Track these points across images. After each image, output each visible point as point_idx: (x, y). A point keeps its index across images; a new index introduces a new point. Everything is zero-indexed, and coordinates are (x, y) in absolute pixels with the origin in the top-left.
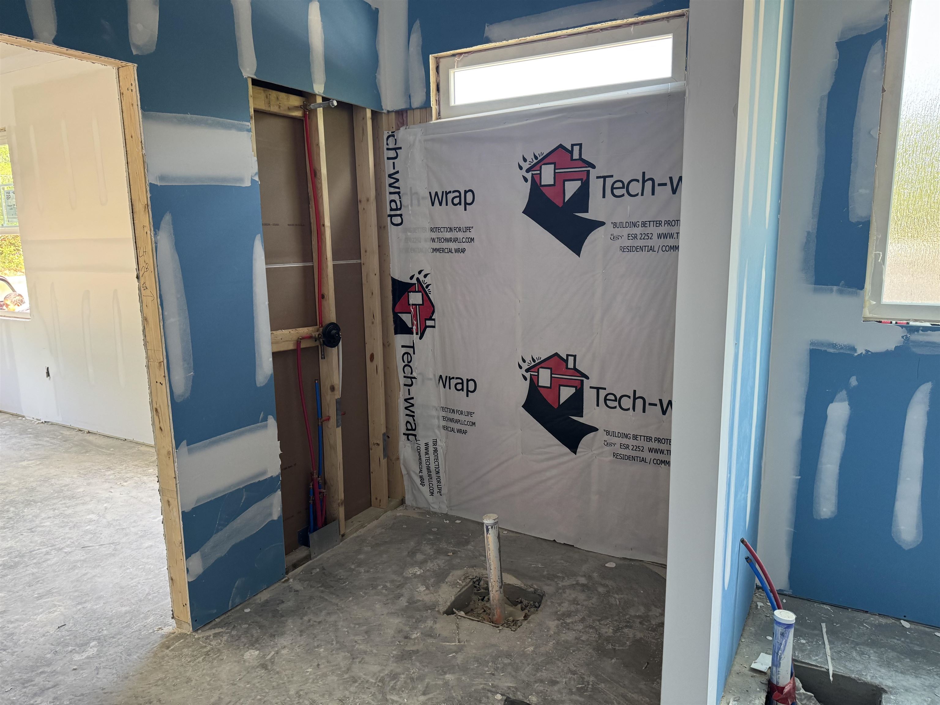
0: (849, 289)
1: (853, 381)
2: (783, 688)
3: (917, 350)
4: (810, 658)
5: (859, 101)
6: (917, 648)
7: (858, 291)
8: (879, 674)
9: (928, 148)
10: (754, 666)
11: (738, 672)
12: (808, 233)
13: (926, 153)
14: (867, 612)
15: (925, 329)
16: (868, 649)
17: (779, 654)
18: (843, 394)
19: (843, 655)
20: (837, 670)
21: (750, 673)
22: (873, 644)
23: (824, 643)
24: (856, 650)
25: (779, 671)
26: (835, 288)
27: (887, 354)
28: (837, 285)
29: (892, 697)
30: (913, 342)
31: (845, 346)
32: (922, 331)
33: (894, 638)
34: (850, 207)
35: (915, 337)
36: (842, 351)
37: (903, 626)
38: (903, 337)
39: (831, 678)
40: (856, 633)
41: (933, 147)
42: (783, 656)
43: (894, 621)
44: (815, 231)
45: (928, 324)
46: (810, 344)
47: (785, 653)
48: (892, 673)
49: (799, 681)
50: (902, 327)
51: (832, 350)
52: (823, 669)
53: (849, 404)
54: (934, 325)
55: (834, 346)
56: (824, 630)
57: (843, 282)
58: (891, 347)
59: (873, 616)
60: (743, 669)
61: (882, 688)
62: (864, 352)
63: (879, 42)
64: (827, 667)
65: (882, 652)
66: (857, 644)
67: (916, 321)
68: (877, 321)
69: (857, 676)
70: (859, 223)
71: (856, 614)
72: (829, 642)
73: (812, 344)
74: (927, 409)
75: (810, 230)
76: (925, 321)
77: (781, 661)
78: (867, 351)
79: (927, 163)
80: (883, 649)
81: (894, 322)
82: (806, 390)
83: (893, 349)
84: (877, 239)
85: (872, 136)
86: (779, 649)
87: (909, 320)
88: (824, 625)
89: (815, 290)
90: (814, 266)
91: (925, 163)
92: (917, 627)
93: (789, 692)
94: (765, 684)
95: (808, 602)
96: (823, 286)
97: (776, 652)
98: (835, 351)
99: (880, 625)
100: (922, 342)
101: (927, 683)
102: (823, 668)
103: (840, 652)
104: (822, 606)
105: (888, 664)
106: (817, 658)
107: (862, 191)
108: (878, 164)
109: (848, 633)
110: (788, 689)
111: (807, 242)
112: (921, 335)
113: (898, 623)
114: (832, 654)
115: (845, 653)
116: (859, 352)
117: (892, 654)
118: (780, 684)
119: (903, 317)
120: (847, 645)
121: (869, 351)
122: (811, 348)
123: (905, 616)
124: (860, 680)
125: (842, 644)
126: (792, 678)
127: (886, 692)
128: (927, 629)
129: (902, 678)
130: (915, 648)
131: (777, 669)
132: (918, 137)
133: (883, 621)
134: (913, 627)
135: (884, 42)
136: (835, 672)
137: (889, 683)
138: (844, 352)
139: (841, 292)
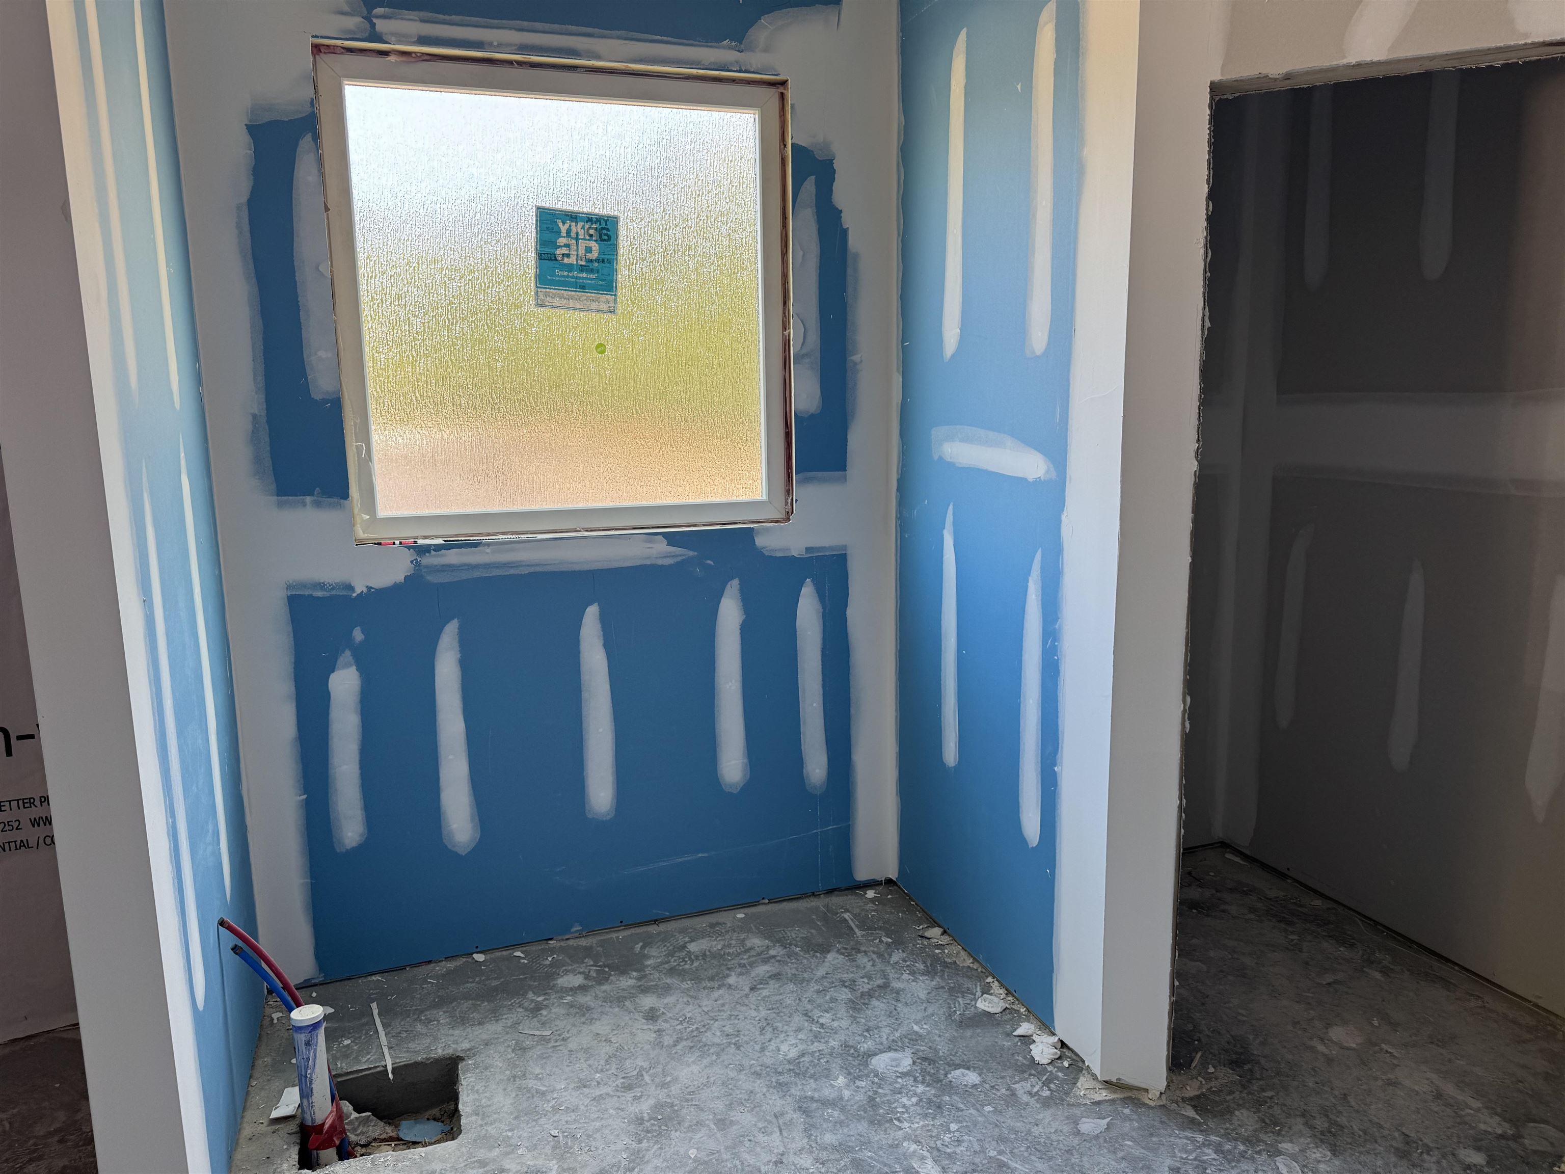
0: (329, 499)
1: (358, 635)
2: (323, 1124)
3: (433, 579)
4: (359, 1062)
5: (295, 220)
6: (495, 983)
7: (342, 501)
8: (452, 1038)
9: (399, 297)
10: (275, 1114)
11: (249, 1137)
12: (254, 416)
13: (399, 305)
14: (430, 962)
15: (438, 548)
16: (435, 1012)
17: (308, 1076)
18: (347, 656)
19: (404, 1035)
20: (398, 1061)
21: (269, 1128)
22: (441, 1002)
23: (377, 1031)
24: (421, 1020)
25: (312, 1103)
26: (308, 499)
27: (396, 587)
28: (312, 494)
29: (470, 1062)
30: (426, 567)
31: (337, 584)
32: (435, 550)
33: (468, 982)
34: (309, 377)
35: (427, 560)
36: (334, 593)
37: (477, 961)
38: (412, 562)
39: (391, 1076)
40: (419, 996)
41: (406, 297)
42: (314, 1077)
43: (464, 960)
44: (264, 413)
45: (440, 541)
46: (287, 589)
47: (317, 1070)
48: (468, 1030)
49: (347, 1103)
50: (409, 548)
51: (320, 594)
52: (378, 1069)
53: (357, 670)
54: (447, 541)
55: (321, 586)
56: (376, 1012)
57: (317, 489)
58: (400, 578)
59: (440, 964)
60: (259, 1128)
61: (458, 1056)
62: (365, 590)
63: (308, 138)
64: (383, 1063)
65: (453, 1007)
66: (422, 1012)
67: (425, 537)
68: (375, 544)
69: (424, 1056)
70: (325, 401)
71: (416, 971)
72: (385, 1025)
73: (289, 587)
74: (459, 656)
75: (256, 412)
76: (437, 537)
77: (313, 1086)
78: (369, 588)
79: (402, 318)
80: (454, 1004)
81: (397, 542)
82: (293, 660)
83: (403, 581)
84: (355, 424)
85: (322, 275)
86: (307, 1068)
87: (417, 538)
88: (374, 1006)
89: (280, 505)
90: (271, 468)
91: (400, 318)
92: (493, 956)
93: (332, 1126)
94: (296, 1133)
95: (349, 982)
96: (290, 498)
97: (303, 1073)
98: (325, 593)
99: (449, 972)
100: (436, 566)
101: (509, 1023)
102: (378, 1066)
103: (400, 1033)
104: (369, 978)
105: (462, 1021)
106: (369, 1056)
107: (322, 354)
108: (337, 315)
109: (408, 1002)
110: (331, 1121)
111: (255, 431)
112: (435, 556)
113: (470, 960)
114: (389, 1042)
115: (406, 1031)
116: (358, 591)
117: (466, 1005)
118: (317, 1121)
119: (407, 533)
120: (408, 1019)
121: (371, 588)
122: (289, 594)
123: (477, 947)
124: (428, 1059)
125: (402, 1020)
126: (334, 1104)
127: (462, 1059)
128: (505, 953)
129: (481, 1031)
130: (493, 984)
131: (309, 1101)
132: (384, 280)
133: (451, 965)
134: (488, 957)
135: (316, 137)
136: (396, 1065)
137: (466, 1045)
138: (338, 593)
139: (318, 504)
